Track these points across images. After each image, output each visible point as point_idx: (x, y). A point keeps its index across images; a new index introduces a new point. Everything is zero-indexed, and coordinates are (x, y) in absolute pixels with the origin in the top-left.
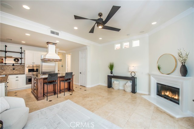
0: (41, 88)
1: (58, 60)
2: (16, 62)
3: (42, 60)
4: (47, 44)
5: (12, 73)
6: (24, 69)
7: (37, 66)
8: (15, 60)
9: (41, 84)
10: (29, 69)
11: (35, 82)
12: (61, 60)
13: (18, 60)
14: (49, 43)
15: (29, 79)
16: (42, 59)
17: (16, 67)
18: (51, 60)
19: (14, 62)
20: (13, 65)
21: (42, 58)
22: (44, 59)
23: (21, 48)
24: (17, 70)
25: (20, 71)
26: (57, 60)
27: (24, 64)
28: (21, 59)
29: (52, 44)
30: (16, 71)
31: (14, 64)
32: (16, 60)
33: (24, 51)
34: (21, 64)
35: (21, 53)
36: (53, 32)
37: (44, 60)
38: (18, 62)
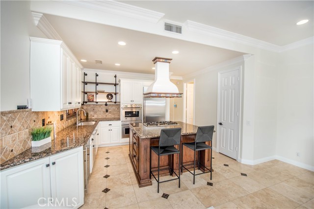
0: (147, 160)
1: (175, 95)
2: (110, 100)
3: (146, 96)
4: (154, 63)
5: (105, 117)
6: (119, 112)
7: (138, 106)
8: (108, 96)
9: (146, 149)
10: (126, 112)
11: (135, 141)
12: (181, 94)
13: (112, 96)
14: (157, 60)
15: (126, 129)
16: (145, 94)
17: (110, 108)
18: (162, 95)
19: (107, 100)
20: (106, 105)
21: (145, 92)
22: (150, 93)
23: (115, 77)
24: (110, 112)
25: (114, 114)
26: (173, 95)
27: (120, 102)
28: (116, 94)
29: (164, 60)
30: (110, 115)
31: (108, 103)
32: (110, 97)
33: (120, 81)
34: (115, 103)
35: (115, 85)
36: (169, 27)
37: (149, 95)
38: (112, 100)
